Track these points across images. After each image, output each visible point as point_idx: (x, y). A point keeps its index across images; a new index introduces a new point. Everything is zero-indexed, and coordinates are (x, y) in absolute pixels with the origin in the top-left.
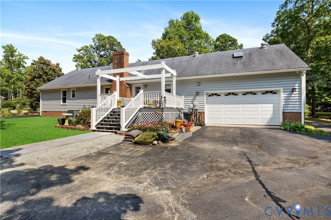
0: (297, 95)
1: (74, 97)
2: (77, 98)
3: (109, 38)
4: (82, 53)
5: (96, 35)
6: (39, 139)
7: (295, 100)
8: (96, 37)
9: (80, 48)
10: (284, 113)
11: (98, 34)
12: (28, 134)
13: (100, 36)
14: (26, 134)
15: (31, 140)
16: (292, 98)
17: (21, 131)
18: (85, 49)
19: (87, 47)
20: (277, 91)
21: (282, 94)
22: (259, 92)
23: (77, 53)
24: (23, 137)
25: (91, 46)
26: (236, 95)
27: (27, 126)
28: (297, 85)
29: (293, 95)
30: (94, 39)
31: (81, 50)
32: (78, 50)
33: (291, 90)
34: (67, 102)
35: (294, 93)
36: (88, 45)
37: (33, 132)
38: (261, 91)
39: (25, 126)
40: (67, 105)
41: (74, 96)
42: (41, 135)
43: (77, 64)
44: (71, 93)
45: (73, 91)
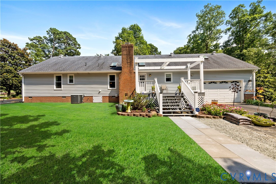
0: (251, 84)
1: (73, 82)
2: (75, 84)
3: (66, 33)
4: (34, 42)
5: (51, 29)
6: (94, 133)
7: (250, 87)
8: (50, 30)
9: (33, 38)
10: (244, 94)
11: (52, 28)
12: (82, 127)
13: (55, 30)
14: (80, 127)
15: (85, 135)
16: (248, 85)
17: (74, 123)
18: (39, 39)
19: (41, 38)
20: (239, 81)
21: (244, 83)
22: (229, 81)
23: (30, 42)
24: (76, 131)
25: (45, 38)
26: (216, 83)
27: (80, 118)
28: (251, 78)
29: (249, 84)
30: (48, 31)
31: (34, 40)
32: (31, 39)
33: (248, 81)
34: (62, 87)
35: (250, 82)
36: (42, 36)
37: (88, 125)
38: (231, 81)
39: (78, 118)
40: (63, 90)
41: (71, 81)
42: (97, 128)
43: (30, 52)
44: (68, 79)
45: (71, 77)
